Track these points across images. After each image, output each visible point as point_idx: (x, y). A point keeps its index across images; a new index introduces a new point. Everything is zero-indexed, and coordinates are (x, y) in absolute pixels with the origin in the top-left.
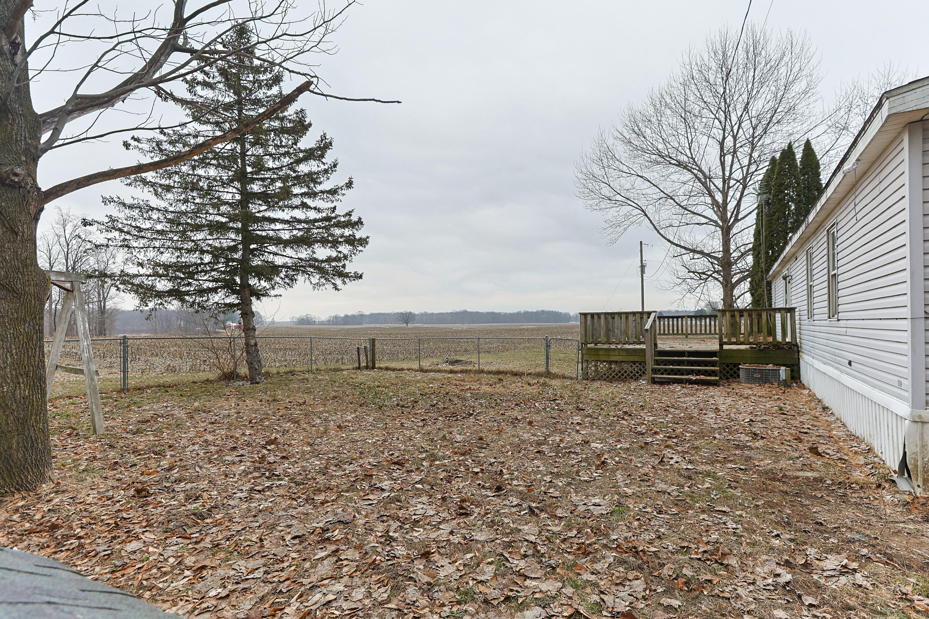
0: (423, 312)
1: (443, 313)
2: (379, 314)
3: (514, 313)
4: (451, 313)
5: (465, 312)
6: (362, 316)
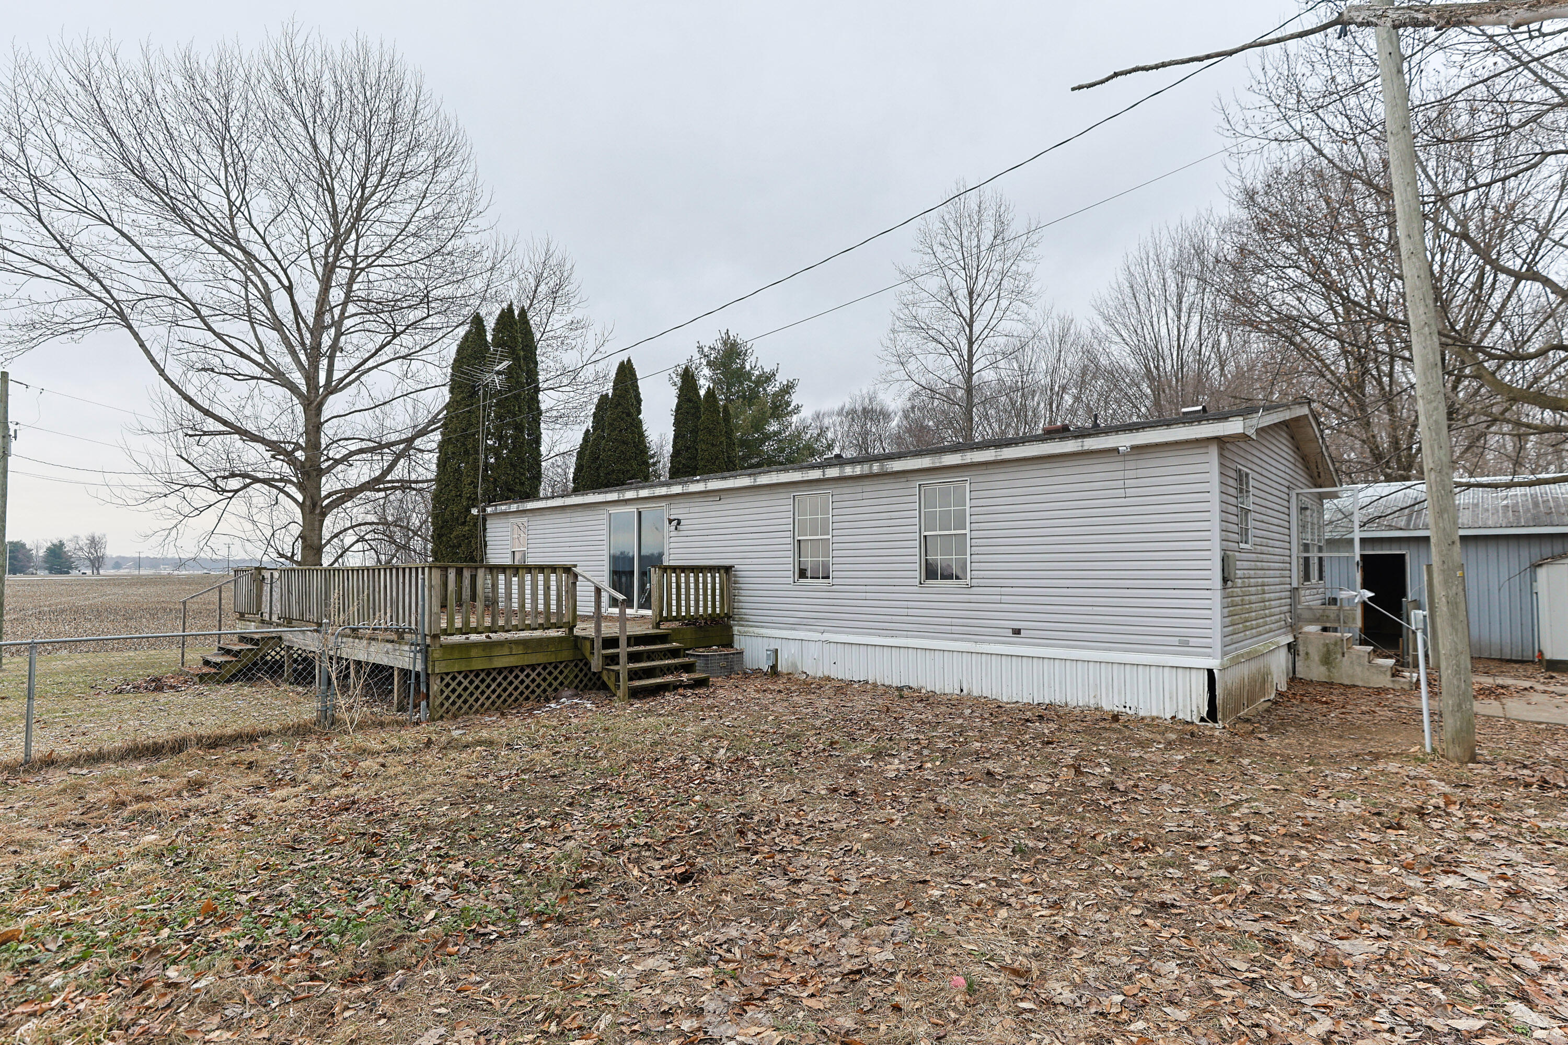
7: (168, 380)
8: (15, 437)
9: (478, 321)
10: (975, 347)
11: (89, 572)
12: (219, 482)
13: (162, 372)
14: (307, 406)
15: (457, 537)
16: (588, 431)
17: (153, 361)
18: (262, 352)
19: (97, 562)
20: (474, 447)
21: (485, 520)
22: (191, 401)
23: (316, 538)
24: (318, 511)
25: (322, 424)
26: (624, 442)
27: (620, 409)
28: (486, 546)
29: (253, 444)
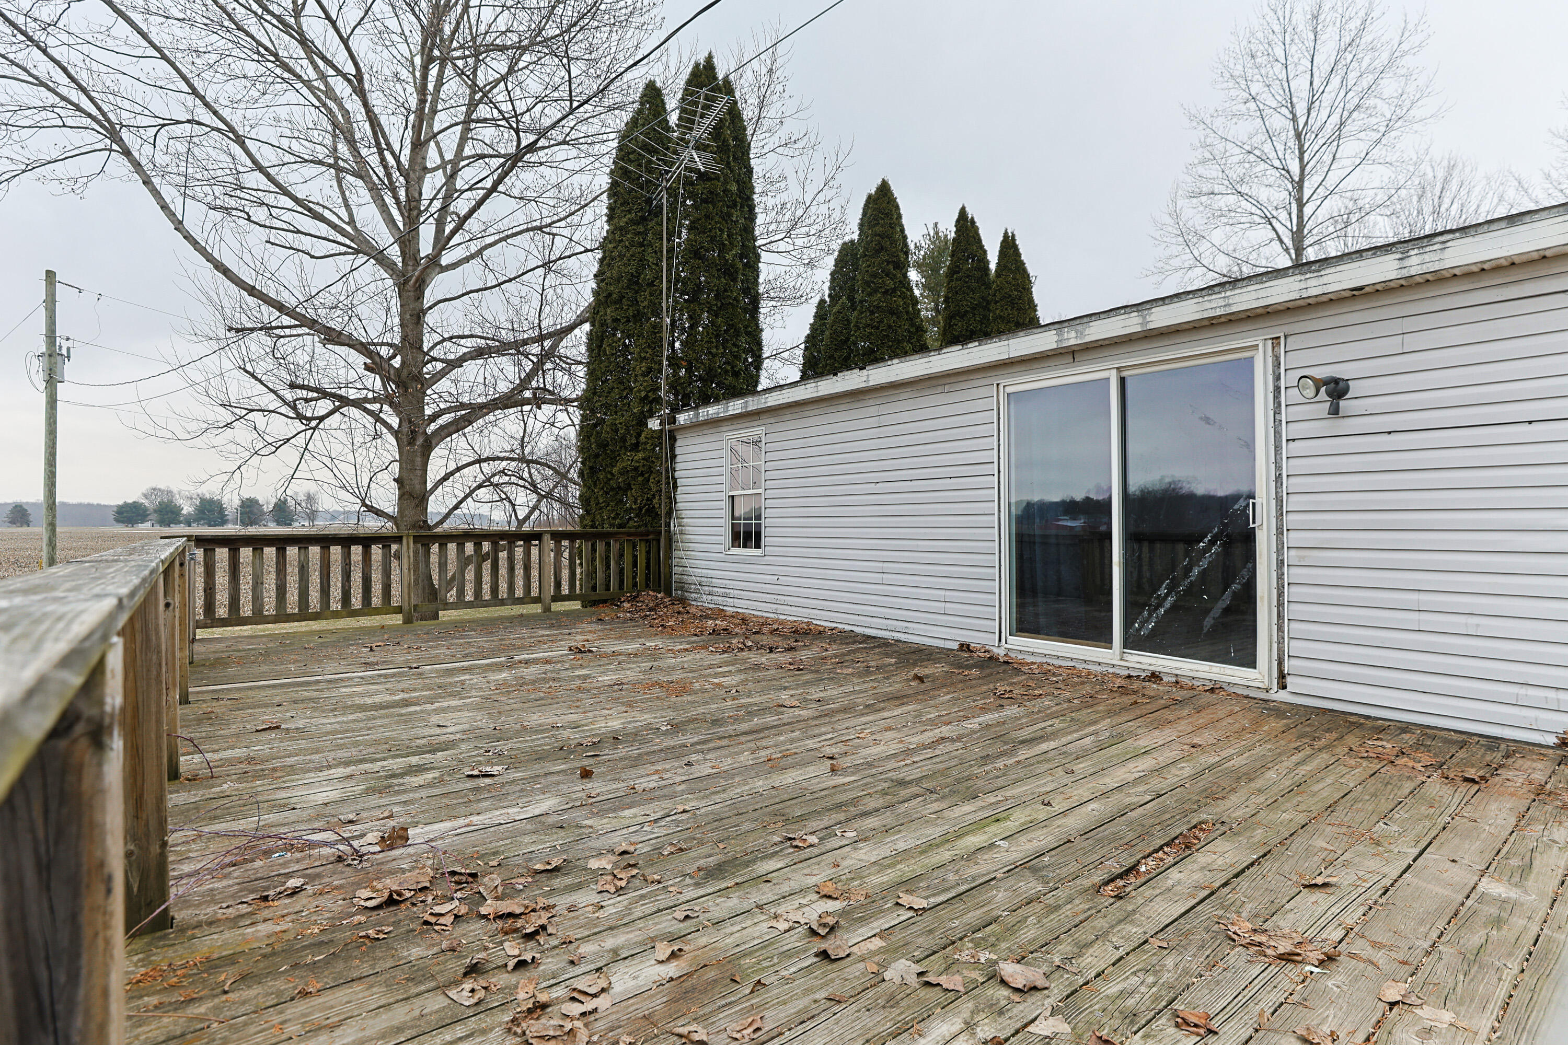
7: (188, 237)
8: (68, 357)
9: (652, 94)
10: (1308, 210)
11: (307, 524)
12: (300, 405)
13: (179, 225)
14: (402, 287)
15: (624, 472)
16: (822, 301)
17: (164, 207)
18: (352, 222)
19: (312, 515)
20: (652, 303)
21: (673, 439)
22: (226, 272)
23: (416, 481)
24: (420, 440)
25: (424, 312)
26: (892, 313)
27: (884, 256)
28: (675, 487)
29: (337, 348)
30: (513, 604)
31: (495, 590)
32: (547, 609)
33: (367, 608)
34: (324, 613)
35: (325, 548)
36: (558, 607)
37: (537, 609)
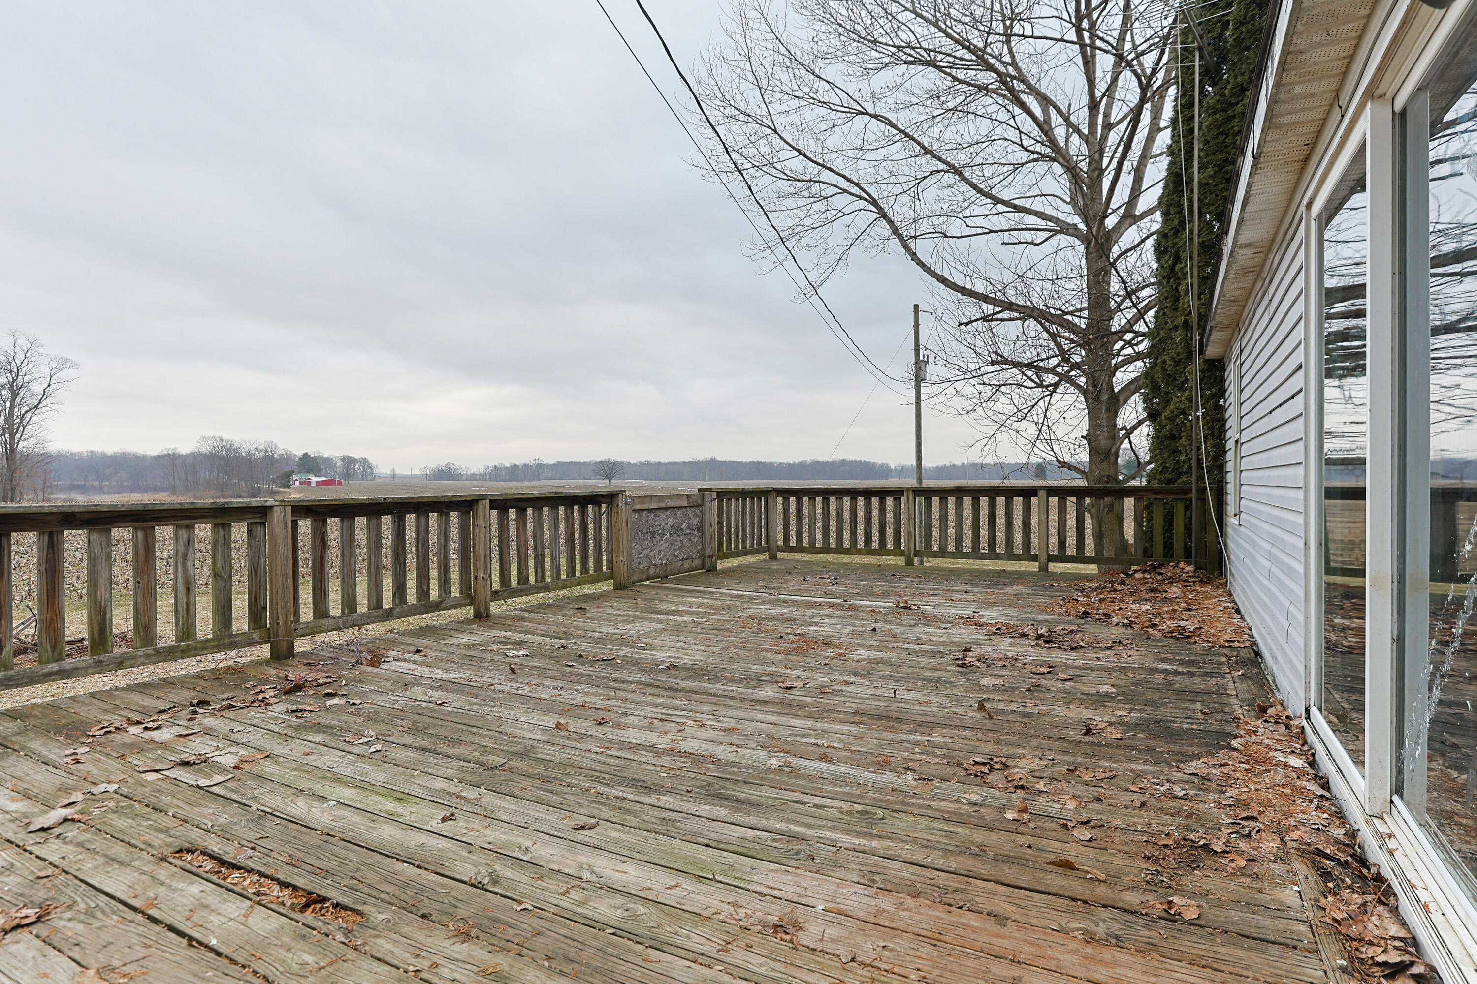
0: (643, 460)
1: (675, 463)
2: (571, 463)
3: (794, 464)
4: (690, 462)
5: (713, 461)
6: (540, 466)
23: (1102, 437)
24: (1105, 397)
30: (1009, 559)
31: (992, 543)
32: (1044, 569)
33: (883, 550)
34: (853, 550)
35: (854, 500)
36: (1056, 567)
37: (1034, 566)
